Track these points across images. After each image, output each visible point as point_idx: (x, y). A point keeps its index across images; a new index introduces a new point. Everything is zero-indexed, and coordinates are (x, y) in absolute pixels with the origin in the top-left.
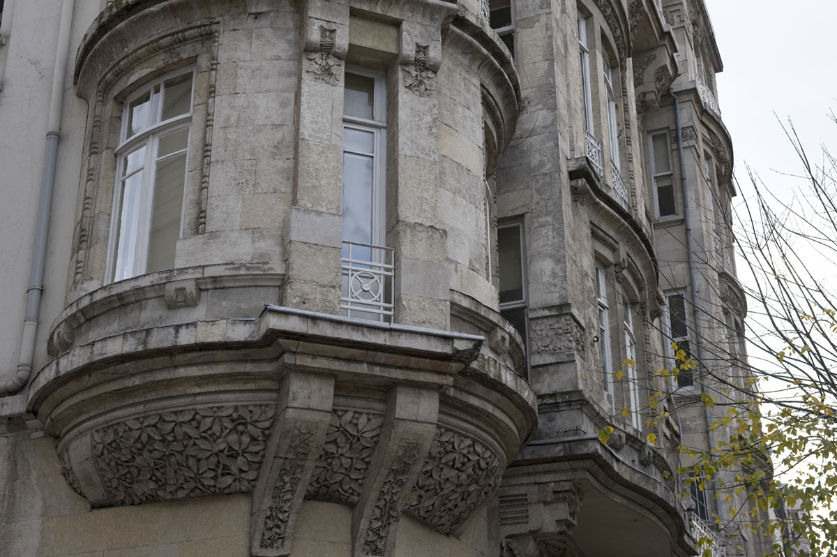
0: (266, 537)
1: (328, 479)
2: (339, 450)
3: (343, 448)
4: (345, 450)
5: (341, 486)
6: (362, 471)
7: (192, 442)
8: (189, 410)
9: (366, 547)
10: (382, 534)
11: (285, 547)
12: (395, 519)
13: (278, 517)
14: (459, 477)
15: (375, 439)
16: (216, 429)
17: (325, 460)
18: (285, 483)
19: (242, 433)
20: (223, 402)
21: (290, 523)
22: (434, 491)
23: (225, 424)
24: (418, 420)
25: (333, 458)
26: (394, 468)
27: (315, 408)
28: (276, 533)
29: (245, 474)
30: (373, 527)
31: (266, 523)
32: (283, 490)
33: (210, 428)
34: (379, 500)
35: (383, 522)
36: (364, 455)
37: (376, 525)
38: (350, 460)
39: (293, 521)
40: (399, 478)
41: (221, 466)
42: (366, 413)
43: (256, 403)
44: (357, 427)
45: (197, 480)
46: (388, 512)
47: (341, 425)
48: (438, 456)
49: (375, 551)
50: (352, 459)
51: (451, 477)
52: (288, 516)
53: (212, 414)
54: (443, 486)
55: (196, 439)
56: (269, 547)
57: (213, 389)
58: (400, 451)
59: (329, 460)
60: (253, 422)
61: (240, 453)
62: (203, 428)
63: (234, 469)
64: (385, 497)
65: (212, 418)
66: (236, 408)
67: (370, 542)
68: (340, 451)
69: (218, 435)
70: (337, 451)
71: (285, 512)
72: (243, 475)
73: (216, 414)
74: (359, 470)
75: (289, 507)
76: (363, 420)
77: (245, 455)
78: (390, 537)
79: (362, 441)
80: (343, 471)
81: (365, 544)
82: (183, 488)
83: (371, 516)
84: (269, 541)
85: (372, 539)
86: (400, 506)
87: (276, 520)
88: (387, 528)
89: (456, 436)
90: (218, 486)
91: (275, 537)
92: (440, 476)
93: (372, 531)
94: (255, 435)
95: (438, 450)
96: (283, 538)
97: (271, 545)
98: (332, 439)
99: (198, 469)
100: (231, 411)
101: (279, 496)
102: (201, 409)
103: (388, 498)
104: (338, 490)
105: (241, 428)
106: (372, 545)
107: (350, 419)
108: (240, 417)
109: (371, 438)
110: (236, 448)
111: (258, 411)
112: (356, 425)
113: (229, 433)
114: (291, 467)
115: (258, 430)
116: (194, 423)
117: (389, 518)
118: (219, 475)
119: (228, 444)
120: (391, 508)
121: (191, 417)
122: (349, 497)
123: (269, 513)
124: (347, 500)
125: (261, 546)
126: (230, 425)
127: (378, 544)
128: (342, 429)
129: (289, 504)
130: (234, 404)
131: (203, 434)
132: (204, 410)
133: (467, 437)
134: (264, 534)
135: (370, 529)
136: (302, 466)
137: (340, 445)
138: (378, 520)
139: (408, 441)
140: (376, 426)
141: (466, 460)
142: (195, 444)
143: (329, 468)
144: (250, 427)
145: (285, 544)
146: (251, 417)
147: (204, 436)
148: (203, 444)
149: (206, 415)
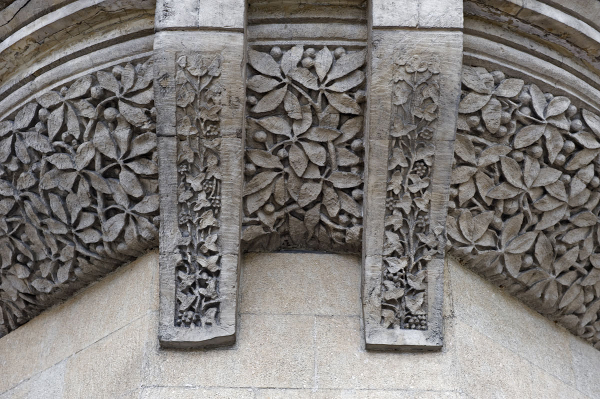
0: (184, 306)
1: (295, 198)
2: (295, 127)
3: (300, 121)
4: (305, 127)
5: (323, 209)
6: (354, 171)
7: (43, 162)
8: (27, 104)
9: (387, 313)
10: (415, 285)
11: (222, 321)
12: (433, 251)
13: (200, 266)
14: (568, 187)
15: (358, 94)
16: (73, 125)
17: (275, 152)
18: (196, 194)
19: (115, 123)
20: (72, 74)
21: (224, 275)
22: (521, 217)
23: (84, 113)
24: (423, 25)
25: (288, 148)
26: (399, 135)
27: (210, 25)
28: (202, 296)
29: (139, 204)
30: (392, 271)
31: (179, 279)
32: (196, 209)
33: (64, 128)
34: (390, 212)
35: (409, 260)
36: (348, 136)
37: (397, 265)
38: (322, 149)
39: (228, 270)
40: (415, 158)
41: (99, 199)
42: (330, 47)
43: (124, 60)
44: (315, 73)
45: (74, 238)
46: (416, 238)
47: (283, 74)
48: (504, 130)
49: (407, 321)
50: (324, 144)
51: (551, 185)
52: (218, 262)
53: (60, 99)
54: (540, 208)
55: (49, 154)
56: (192, 325)
57: (57, 57)
58: (398, 94)
59: (282, 152)
60: (126, 95)
61: (121, 162)
62: (53, 131)
63: (120, 200)
64: (398, 206)
65: (62, 108)
66: (94, 79)
67: (392, 301)
68: (298, 130)
69: (77, 136)
70: (292, 132)
71: (211, 253)
72: (137, 208)
73: (66, 98)
74: (347, 169)
75: (216, 242)
76: (323, 59)
77: (130, 165)
78: (432, 291)
79: (333, 102)
80: (317, 174)
81: (384, 307)
82: (63, 264)
83: (384, 249)
84: (190, 313)
85: (395, 296)
86: (437, 223)
87: (198, 272)
88: (421, 272)
89: (532, 89)
90: (105, 239)
91: (200, 304)
92: (522, 179)
93: (391, 279)
94: (136, 121)
95: (498, 115)
96: (217, 305)
97: (197, 322)
98: (273, 106)
99: (69, 217)
100: (87, 85)
101: (190, 222)
102: (42, 97)
103: (406, 206)
104: (321, 222)
105: (109, 113)
106: (397, 308)
107: (298, 59)
108: (105, 92)
109: (351, 92)
110: (112, 155)
111: (129, 72)
112: (312, 69)
113: (93, 129)
114: (196, 154)
115: (138, 110)
116: (38, 126)
117: (420, 251)
118: (101, 217)
119: (96, 150)
120: (419, 229)
121: (32, 116)
122: (344, 232)
123: (179, 258)
124: (344, 240)
125: (178, 325)
126: (90, 113)
127: (409, 305)
128: (286, 80)
129: (215, 237)
130: (91, 71)
131: (56, 143)
132: (47, 95)
133: (559, 93)
134: (178, 302)
135: (387, 277)
136: (215, 152)
137: (293, 116)
138: (399, 257)
139: (409, 70)
140: (353, 69)
141: (572, 145)
142: (50, 166)
143: (286, 170)
144: (123, 106)
145: (222, 316)
146: (122, 90)
147: (58, 146)
148: (61, 162)
149: (52, 103)
